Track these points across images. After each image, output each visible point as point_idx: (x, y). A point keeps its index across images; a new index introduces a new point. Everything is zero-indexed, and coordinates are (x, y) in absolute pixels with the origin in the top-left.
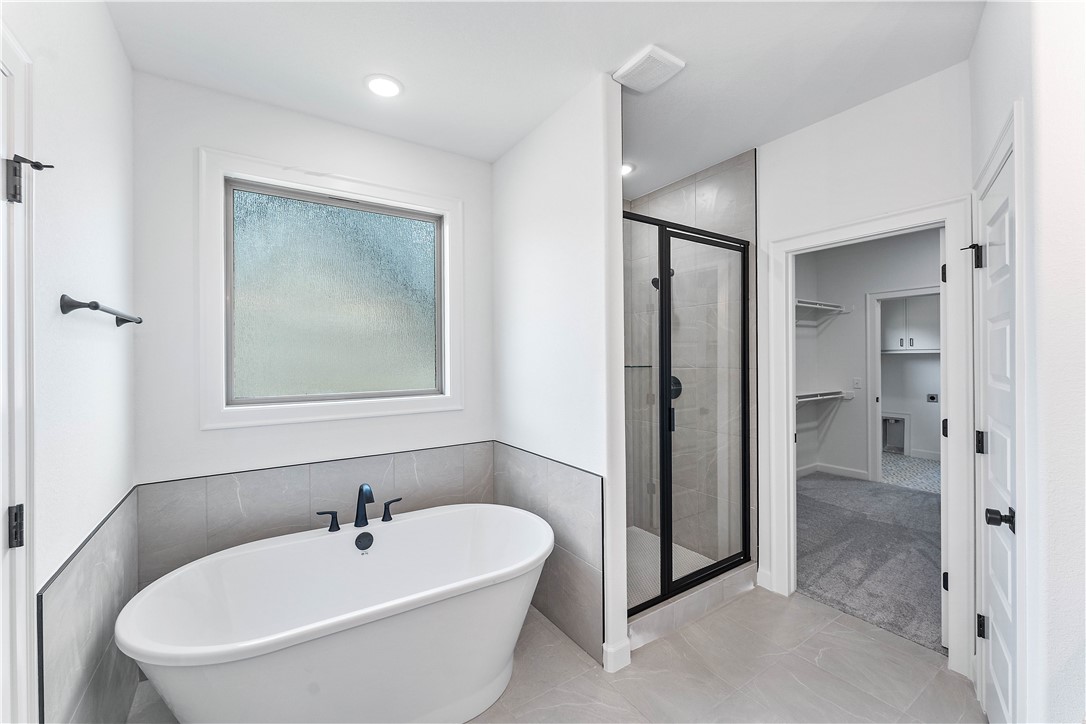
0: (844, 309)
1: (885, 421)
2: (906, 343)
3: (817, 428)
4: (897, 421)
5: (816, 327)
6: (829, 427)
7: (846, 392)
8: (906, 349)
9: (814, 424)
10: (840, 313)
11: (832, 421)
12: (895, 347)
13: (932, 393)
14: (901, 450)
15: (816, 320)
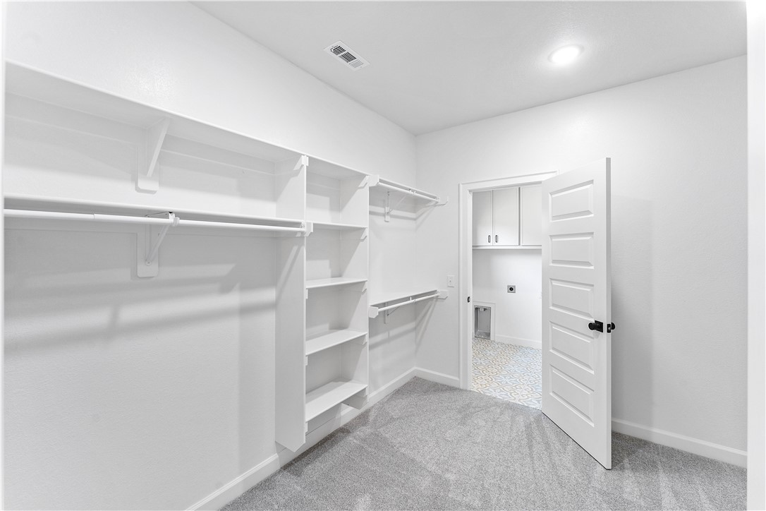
0: (439, 201)
1: (477, 309)
2: (493, 239)
3: (415, 328)
4: (485, 309)
5: (415, 219)
6: (425, 329)
7: (442, 291)
8: (492, 245)
9: (412, 325)
10: (436, 204)
11: (428, 322)
12: (484, 243)
13: (511, 284)
14: (488, 335)
15: (415, 212)
